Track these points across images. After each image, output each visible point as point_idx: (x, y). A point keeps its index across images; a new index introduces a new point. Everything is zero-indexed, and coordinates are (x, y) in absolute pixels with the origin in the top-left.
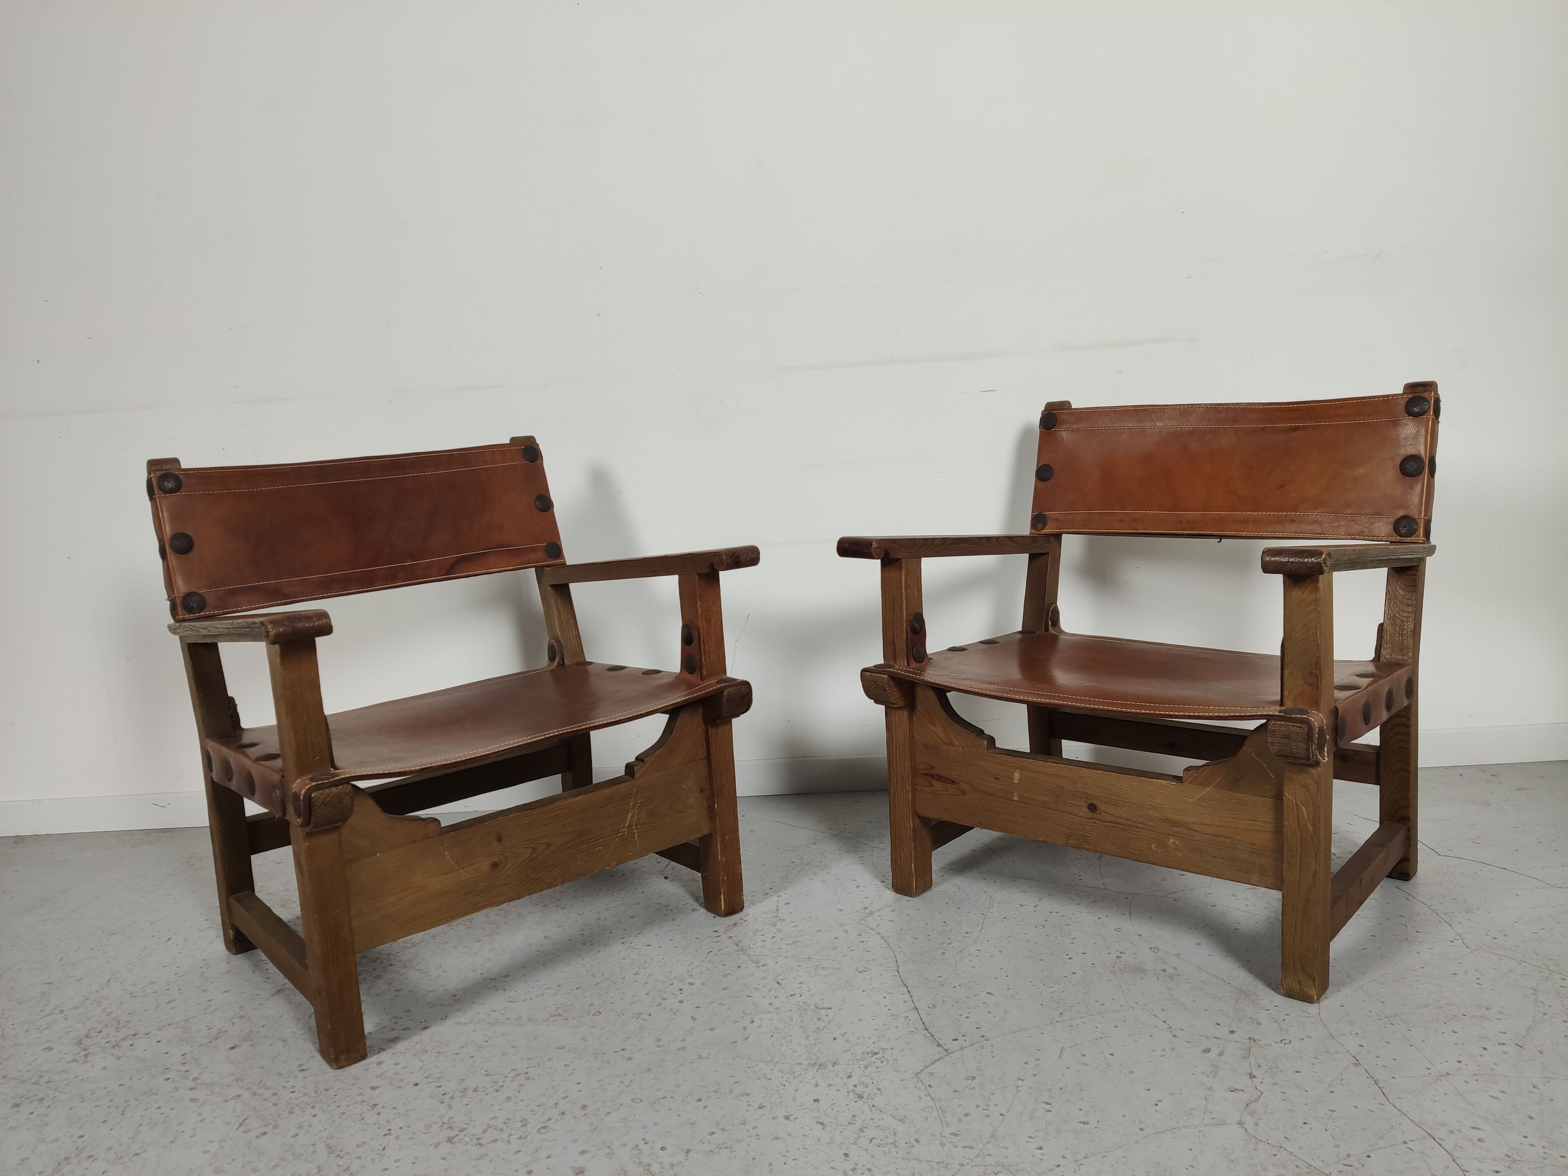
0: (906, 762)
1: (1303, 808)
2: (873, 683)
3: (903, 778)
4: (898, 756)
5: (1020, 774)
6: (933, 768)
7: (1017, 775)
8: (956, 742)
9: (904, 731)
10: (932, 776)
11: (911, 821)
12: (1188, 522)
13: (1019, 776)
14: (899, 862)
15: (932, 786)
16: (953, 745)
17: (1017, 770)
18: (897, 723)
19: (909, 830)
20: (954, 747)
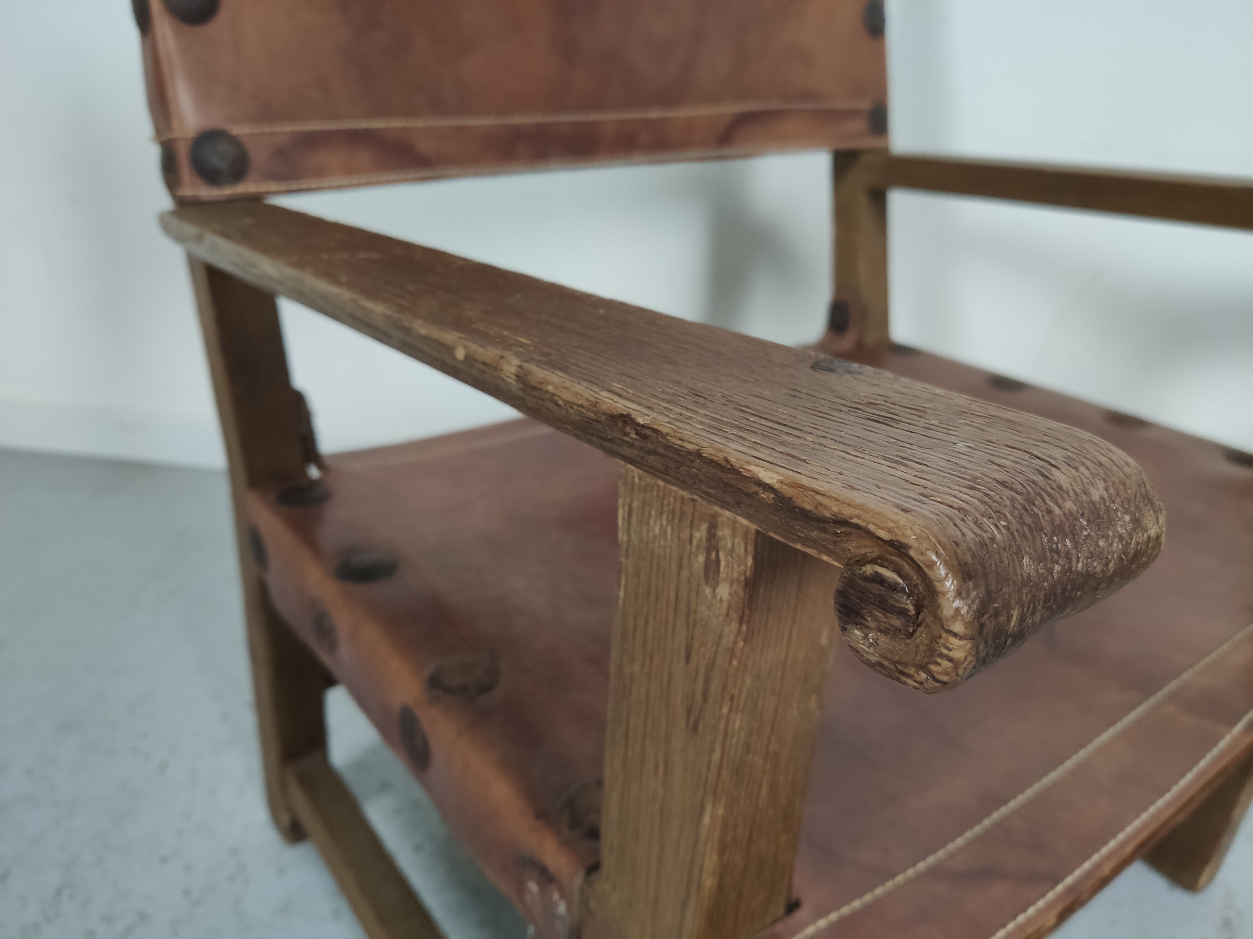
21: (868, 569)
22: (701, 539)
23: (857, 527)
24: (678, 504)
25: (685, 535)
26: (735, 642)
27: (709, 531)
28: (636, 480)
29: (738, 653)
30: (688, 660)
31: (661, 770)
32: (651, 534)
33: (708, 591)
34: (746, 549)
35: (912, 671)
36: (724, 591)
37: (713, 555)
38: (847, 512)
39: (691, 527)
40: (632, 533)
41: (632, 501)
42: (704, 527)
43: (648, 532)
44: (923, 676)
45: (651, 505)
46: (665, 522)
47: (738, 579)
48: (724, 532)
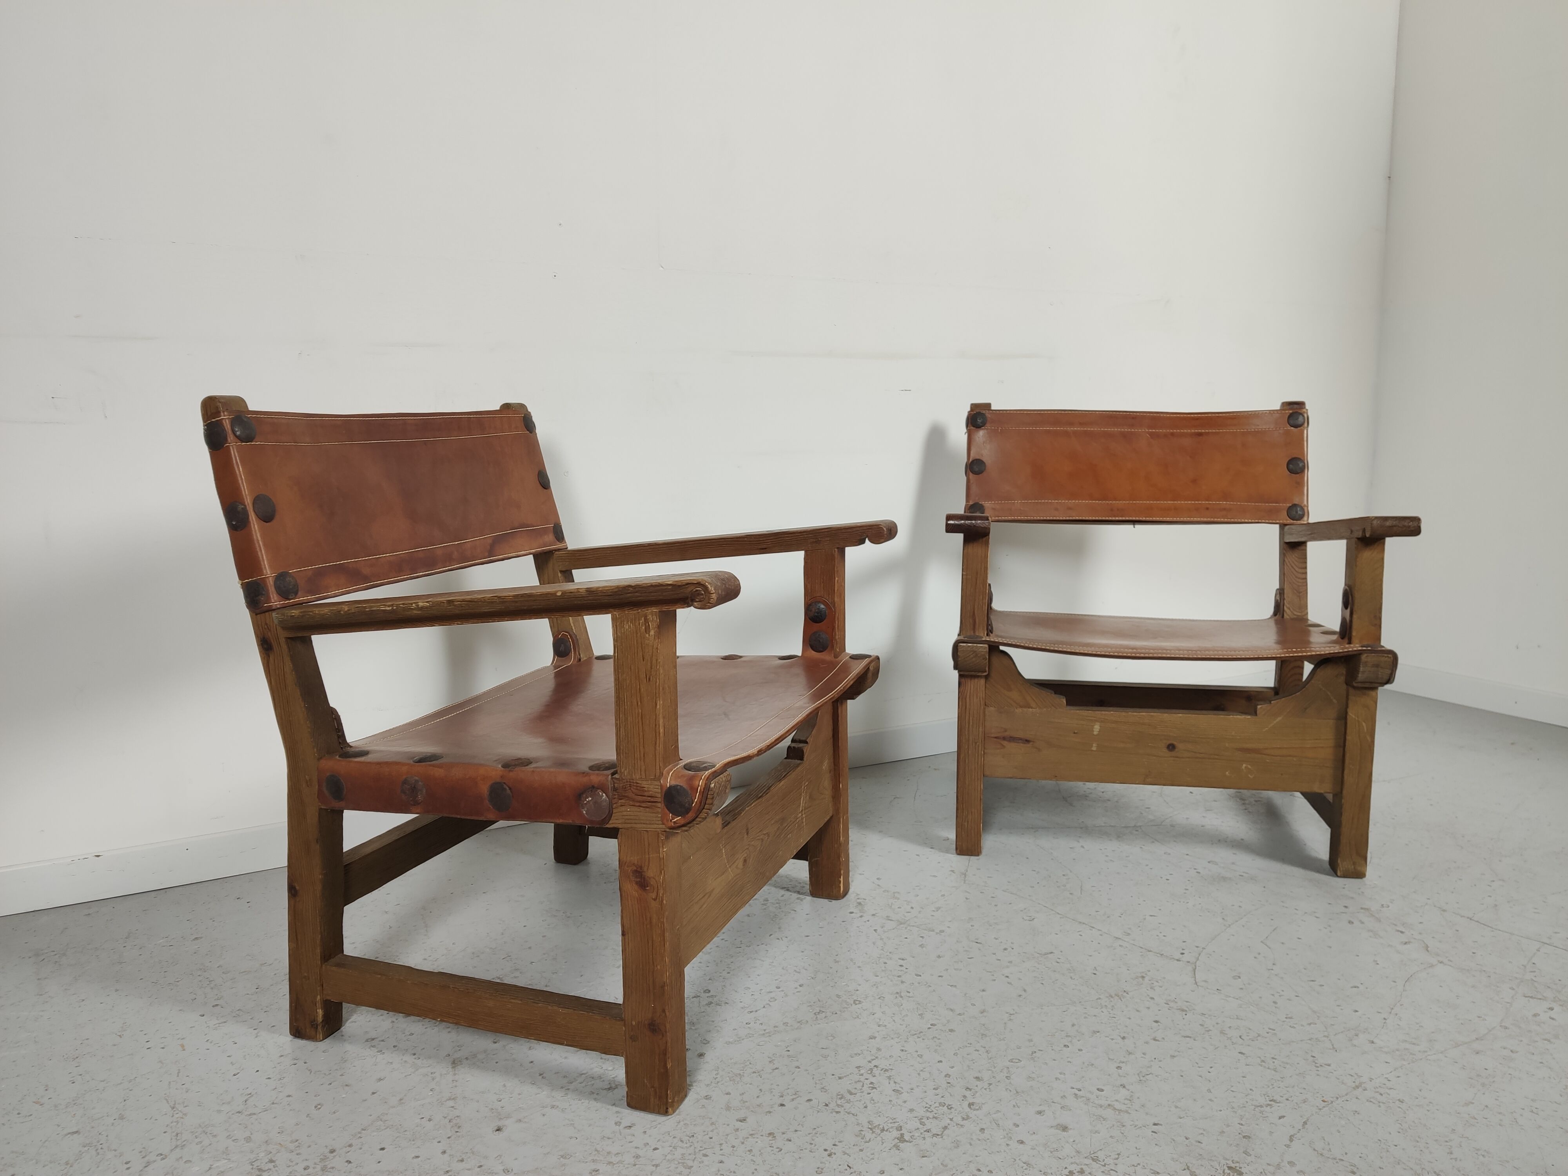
0: (981, 728)
1: (1364, 724)
2: (972, 653)
3: (976, 743)
4: (971, 723)
5: (1100, 726)
6: (1006, 731)
7: (1097, 728)
8: (1033, 704)
9: (980, 698)
10: (1004, 739)
11: (982, 782)
12: (1118, 510)
13: (1099, 728)
14: (966, 824)
15: (1003, 747)
16: (1029, 707)
17: (1096, 723)
18: (972, 691)
19: (979, 792)
20: (1031, 710)
21: (694, 590)
22: (643, 622)
23: (690, 583)
24: (633, 617)
25: (637, 624)
26: (658, 645)
27: (645, 619)
28: (618, 616)
29: (659, 648)
30: (643, 660)
31: (639, 703)
32: (625, 630)
33: (647, 635)
34: (657, 618)
35: (707, 605)
36: (652, 633)
37: (647, 624)
38: (688, 581)
39: (639, 620)
40: (618, 632)
41: (617, 623)
42: (643, 619)
43: (624, 630)
44: (709, 604)
45: (624, 621)
46: (629, 623)
47: (656, 627)
48: (650, 617)
